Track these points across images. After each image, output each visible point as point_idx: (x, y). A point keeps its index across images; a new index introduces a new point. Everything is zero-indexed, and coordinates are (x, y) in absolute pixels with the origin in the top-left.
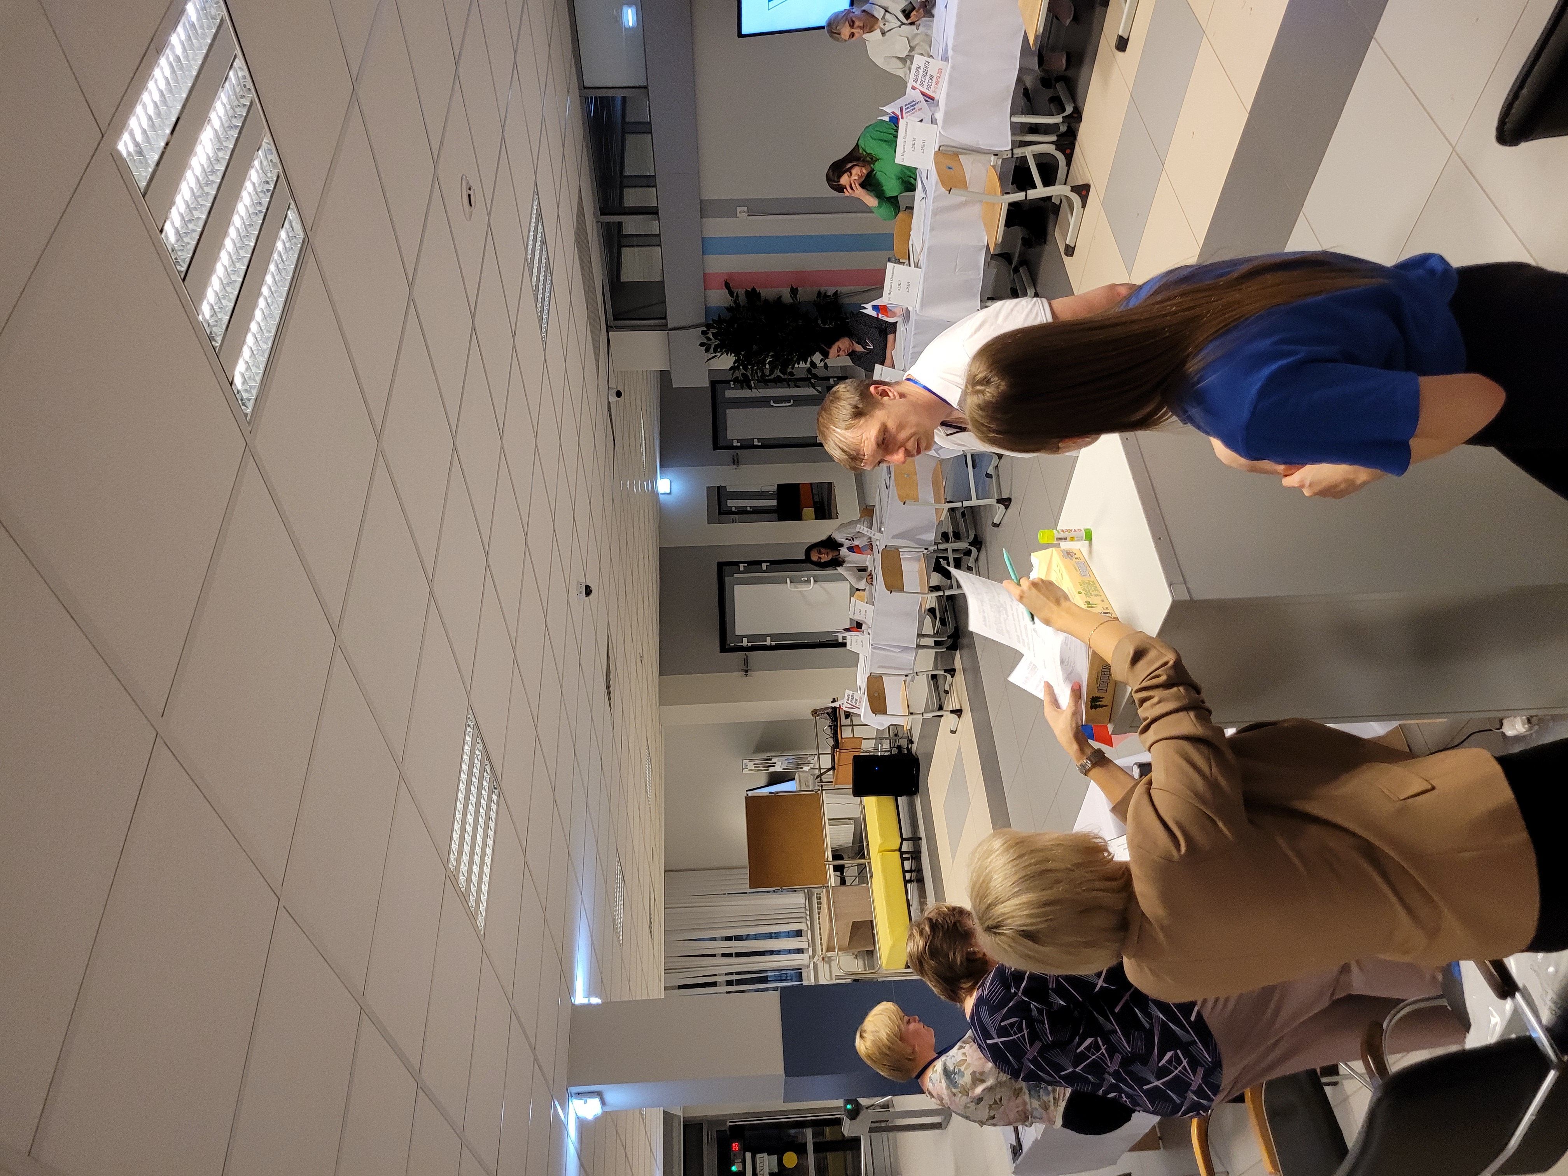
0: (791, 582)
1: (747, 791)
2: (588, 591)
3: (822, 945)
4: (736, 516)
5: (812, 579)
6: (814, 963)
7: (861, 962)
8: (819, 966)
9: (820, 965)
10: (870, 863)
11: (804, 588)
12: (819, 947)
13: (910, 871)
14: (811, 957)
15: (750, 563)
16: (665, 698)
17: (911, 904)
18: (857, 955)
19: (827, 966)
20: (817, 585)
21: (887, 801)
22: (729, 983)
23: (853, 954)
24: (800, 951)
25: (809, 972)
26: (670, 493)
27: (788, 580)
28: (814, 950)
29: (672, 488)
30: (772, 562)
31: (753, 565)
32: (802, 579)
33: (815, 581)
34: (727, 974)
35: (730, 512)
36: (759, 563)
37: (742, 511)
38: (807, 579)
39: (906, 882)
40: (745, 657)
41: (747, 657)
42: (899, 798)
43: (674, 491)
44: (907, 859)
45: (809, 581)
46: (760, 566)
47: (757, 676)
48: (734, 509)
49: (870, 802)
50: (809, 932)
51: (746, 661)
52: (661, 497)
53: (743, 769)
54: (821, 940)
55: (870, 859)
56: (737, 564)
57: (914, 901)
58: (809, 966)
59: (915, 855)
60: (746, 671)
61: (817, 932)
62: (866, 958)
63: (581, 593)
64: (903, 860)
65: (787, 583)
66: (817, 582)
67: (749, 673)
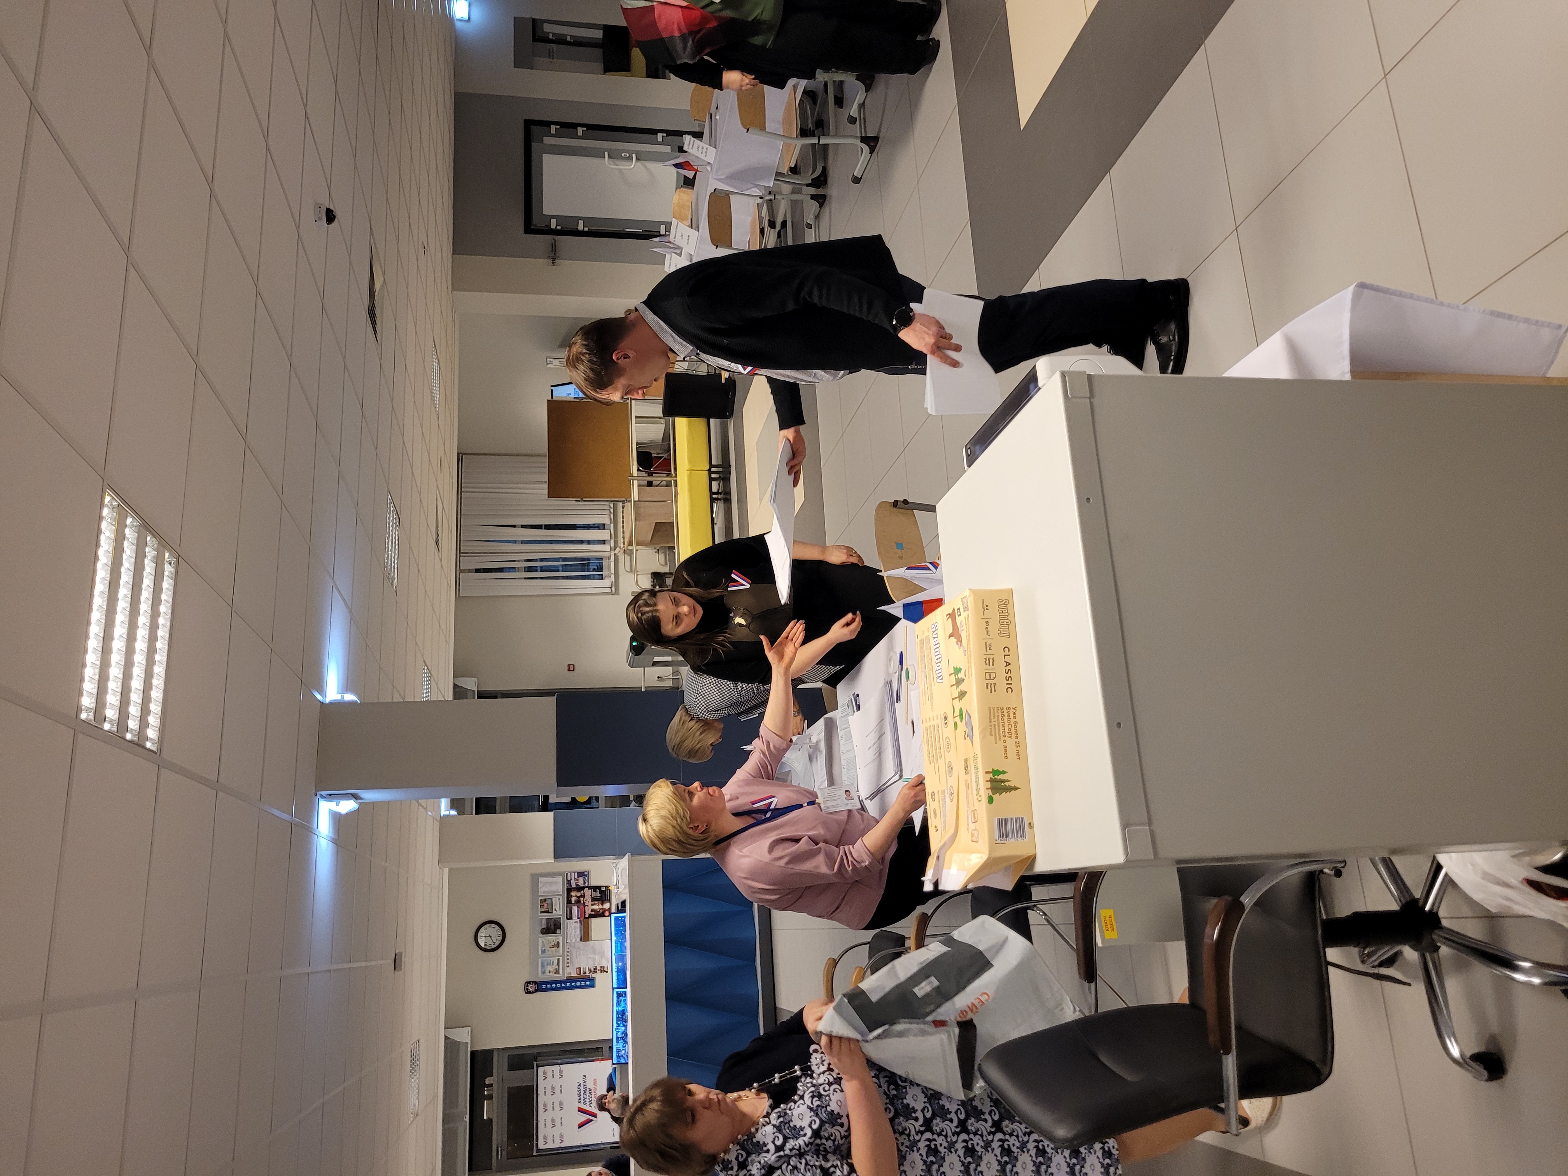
0: (609, 157)
1: (552, 386)
2: (330, 216)
3: (624, 538)
4: (554, 46)
5: (634, 156)
6: (615, 554)
7: (662, 557)
8: (619, 557)
9: (621, 557)
10: (676, 482)
11: (623, 166)
12: (621, 540)
13: (717, 493)
14: (613, 549)
15: (563, 125)
16: (459, 283)
17: (715, 522)
18: (658, 550)
19: (627, 558)
20: (639, 164)
21: (699, 423)
22: (529, 569)
23: (655, 548)
24: (604, 542)
25: (610, 563)
26: (469, 20)
27: (606, 154)
28: (616, 542)
29: (471, 14)
30: (590, 127)
31: (568, 128)
32: (623, 155)
33: (638, 159)
34: (526, 561)
35: (546, 40)
36: (574, 126)
37: (560, 41)
38: (628, 155)
39: (712, 501)
40: (553, 241)
41: (555, 242)
42: (712, 420)
43: (474, 17)
44: (715, 479)
45: (630, 158)
46: (575, 130)
47: (565, 265)
48: (551, 37)
49: (682, 423)
50: (612, 525)
51: (554, 248)
52: (458, 25)
53: (548, 364)
54: (623, 533)
55: (676, 476)
56: (548, 124)
57: (719, 520)
58: (609, 558)
59: (725, 478)
60: (554, 259)
61: (620, 525)
62: (668, 553)
63: (320, 219)
64: (711, 479)
65: (605, 157)
66: (639, 160)
67: (557, 261)
